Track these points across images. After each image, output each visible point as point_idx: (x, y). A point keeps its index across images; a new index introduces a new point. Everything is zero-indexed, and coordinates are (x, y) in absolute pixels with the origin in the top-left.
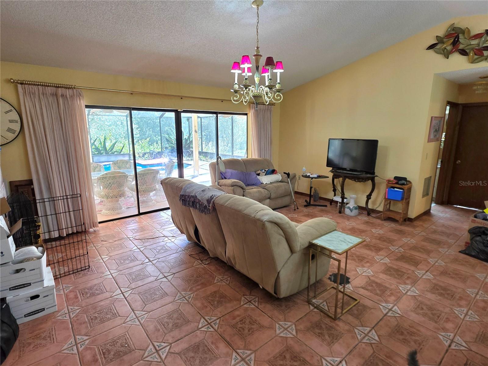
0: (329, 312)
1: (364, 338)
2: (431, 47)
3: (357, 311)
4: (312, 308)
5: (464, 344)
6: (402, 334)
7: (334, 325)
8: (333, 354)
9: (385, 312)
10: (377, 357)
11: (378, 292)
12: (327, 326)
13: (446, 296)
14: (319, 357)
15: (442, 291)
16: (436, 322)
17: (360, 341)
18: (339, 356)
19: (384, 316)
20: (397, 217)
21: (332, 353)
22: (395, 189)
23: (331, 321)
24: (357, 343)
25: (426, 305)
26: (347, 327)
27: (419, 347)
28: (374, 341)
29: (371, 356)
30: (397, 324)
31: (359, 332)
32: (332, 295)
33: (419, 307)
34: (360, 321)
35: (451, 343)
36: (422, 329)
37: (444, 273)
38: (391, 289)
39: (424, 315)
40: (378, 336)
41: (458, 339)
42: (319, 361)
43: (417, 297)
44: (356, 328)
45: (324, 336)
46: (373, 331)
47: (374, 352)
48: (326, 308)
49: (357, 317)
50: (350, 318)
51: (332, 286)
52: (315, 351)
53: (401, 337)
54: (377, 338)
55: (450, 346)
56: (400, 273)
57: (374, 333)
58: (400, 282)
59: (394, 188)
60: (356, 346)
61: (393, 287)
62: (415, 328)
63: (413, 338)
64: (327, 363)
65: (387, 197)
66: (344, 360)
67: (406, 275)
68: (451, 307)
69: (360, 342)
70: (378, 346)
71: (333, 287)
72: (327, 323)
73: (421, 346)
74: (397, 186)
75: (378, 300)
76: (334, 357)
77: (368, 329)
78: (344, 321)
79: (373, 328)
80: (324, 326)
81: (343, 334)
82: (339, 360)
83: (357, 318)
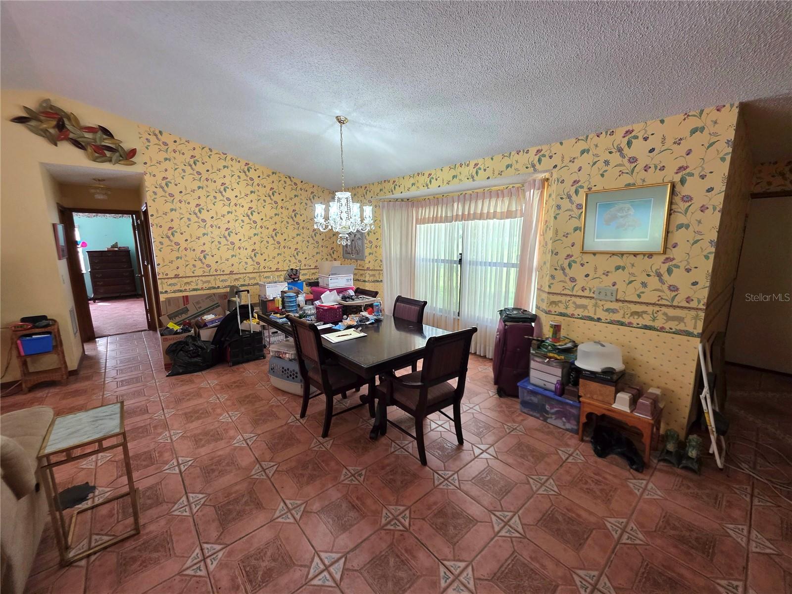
0: (118, 537)
1: (191, 509)
2: (20, 120)
3: (149, 499)
4: (83, 563)
5: (253, 435)
6: (213, 471)
7: (145, 537)
8: (185, 555)
9: (177, 471)
10: (221, 507)
11: (144, 463)
12: (137, 548)
13: (203, 416)
14: (178, 578)
15: (196, 415)
16: (222, 439)
17: (191, 515)
18: (193, 549)
19: (181, 475)
20: (56, 377)
21: (183, 557)
22: (34, 337)
23: (134, 541)
24: (191, 520)
25: (200, 434)
26: (163, 522)
27: (235, 466)
28: (203, 500)
29: (216, 511)
30: (200, 469)
31: (180, 510)
32: (90, 521)
33: (197, 440)
34: (168, 502)
35: (246, 442)
36: (220, 453)
37: (178, 401)
38: (154, 449)
39: (209, 442)
40: (200, 493)
41: (246, 436)
42: (182, 580)
43: (185, 435)
44: (173, 511)
45: (150, 559)
46: (190, 495)
47: (214, 506)
48: (106, 538)
49: (158, 502)
50: (153, 512)
51: (76, 512)
52: (164, 581)
53: (216, 473)
54: (201, 496)
55: (248, 444)
56: (140, 430)
57: (194, 495)
58: (153, 436)
59: (30, 335)
60: (194, 523)
61: (152, 446)
62: (216, 458)
63: (224, 464)
64: (192, 569)
65: (23, 354)
66: (202, 544)
67: (148, 427)
68: (217, 420)
69: (193, 516)
70: (210, 500)
71: (78, 513)
72: (134, 546)
73: (236, 463)
74: (37, 330)
75: (157, 469)
76: (190, 556)
77: (184, 498)
78: (151, 522)
79: (186, 493)
80: (135, 554)
81: (167, 532)
82: (198, 550)
83: (161, 504)
